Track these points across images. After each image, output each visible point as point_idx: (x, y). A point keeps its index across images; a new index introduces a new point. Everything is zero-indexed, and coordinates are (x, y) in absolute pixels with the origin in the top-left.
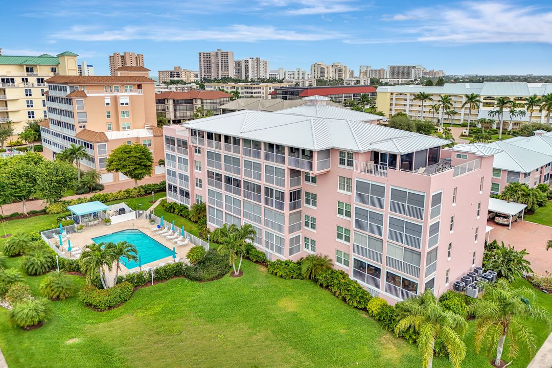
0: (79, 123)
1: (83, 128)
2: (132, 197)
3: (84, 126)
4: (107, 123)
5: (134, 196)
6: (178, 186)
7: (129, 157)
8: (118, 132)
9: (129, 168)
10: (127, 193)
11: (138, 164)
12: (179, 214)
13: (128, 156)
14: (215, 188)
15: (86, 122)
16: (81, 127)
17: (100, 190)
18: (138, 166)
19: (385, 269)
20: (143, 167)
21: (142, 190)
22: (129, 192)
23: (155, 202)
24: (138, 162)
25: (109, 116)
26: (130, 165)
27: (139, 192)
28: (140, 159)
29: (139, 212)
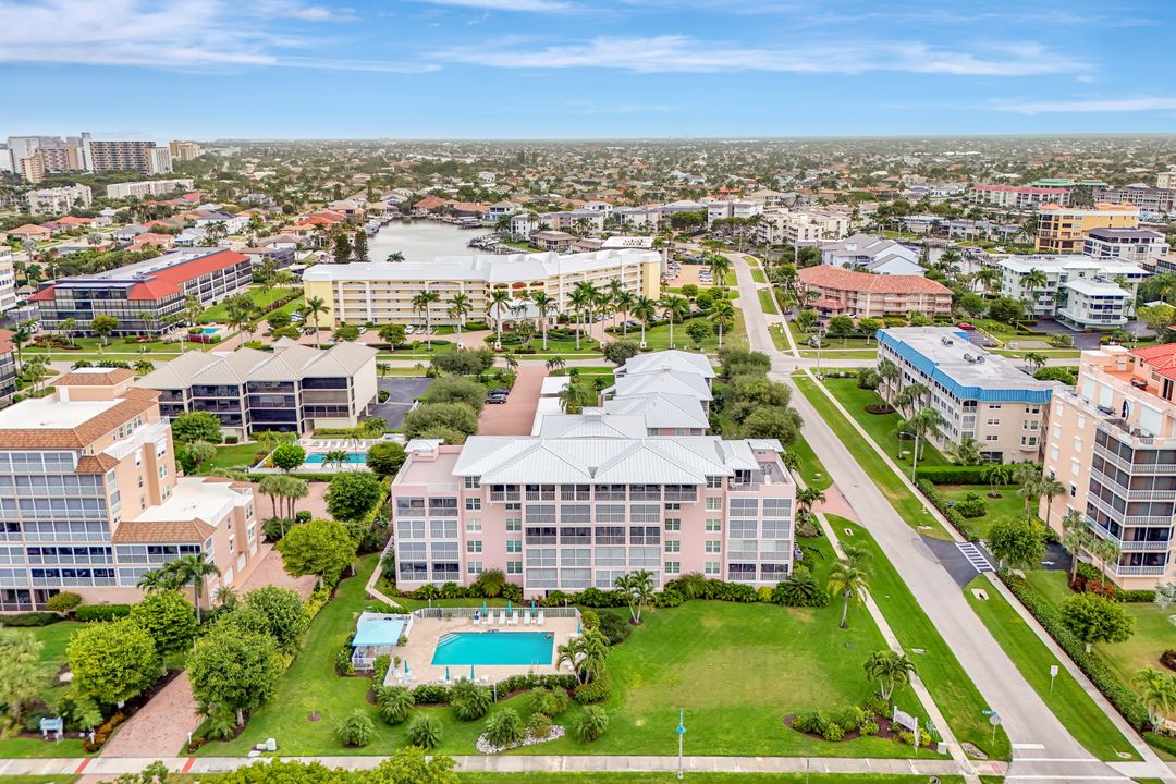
0: (114, 514)
8: (157, 507)
14: (541, 546)
19: (758, 563)
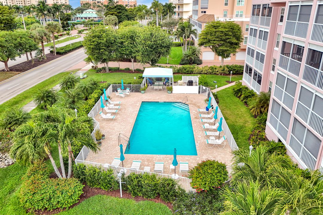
0: (202, 8)
1: (204, 14)
2: (215, 74)
3: (205, 12)
4: (224, 10)
5: (218, 73)
6: (254, 68)
7: (216, 32)
9: (213, 43)
10: (211, 69)
11: (224, 40)
12: (245, 101)
13: (215, 30)
14: (287, 72)
15: (207, 8)
16: (202, 12)
17: (198, 64)
18: (222, 42)
20: (229, 44)
21: (226, 69)
22: (213, 68)
23: (232, 82)
24: (224, 38)
25: (226, 4)
26: (214, 40)
27: (224, 70)
28: (226, 35)
29: (202, 87)
